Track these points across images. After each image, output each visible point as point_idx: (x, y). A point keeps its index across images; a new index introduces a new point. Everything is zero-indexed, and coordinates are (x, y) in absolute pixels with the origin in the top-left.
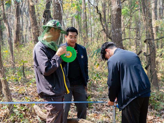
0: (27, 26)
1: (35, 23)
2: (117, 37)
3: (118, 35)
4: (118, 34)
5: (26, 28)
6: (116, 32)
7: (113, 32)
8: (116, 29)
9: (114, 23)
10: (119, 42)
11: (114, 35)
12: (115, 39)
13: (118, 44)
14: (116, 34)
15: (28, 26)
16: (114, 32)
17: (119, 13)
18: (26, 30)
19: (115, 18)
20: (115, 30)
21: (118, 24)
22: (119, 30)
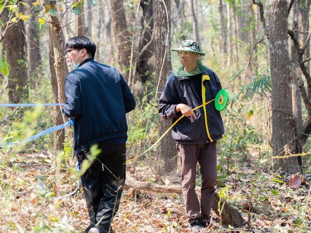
0: (101, 21)
1: (122, 22)
2: (278, 57)
3: (281, 53)
4: (280, 51)
5: (99, 27)
6: (277, 47)
7: (271, 48)
8: (277, 42)
9: (274, 30)
10: (283, 67)
11: (273, 54)
12: (276, 61)
13: (280, 71)
14: (277, 51)
15: (104, 21)
16: (273, 48)
17: (282, 11)
18: (98, 30)
19: (274, 20)
20: (274, 43)
21: (281, 32)
22: (283, 43)
